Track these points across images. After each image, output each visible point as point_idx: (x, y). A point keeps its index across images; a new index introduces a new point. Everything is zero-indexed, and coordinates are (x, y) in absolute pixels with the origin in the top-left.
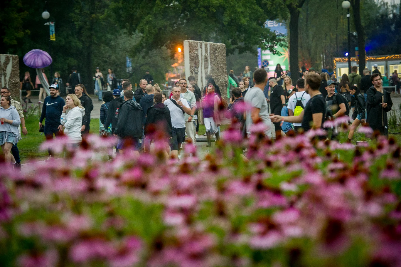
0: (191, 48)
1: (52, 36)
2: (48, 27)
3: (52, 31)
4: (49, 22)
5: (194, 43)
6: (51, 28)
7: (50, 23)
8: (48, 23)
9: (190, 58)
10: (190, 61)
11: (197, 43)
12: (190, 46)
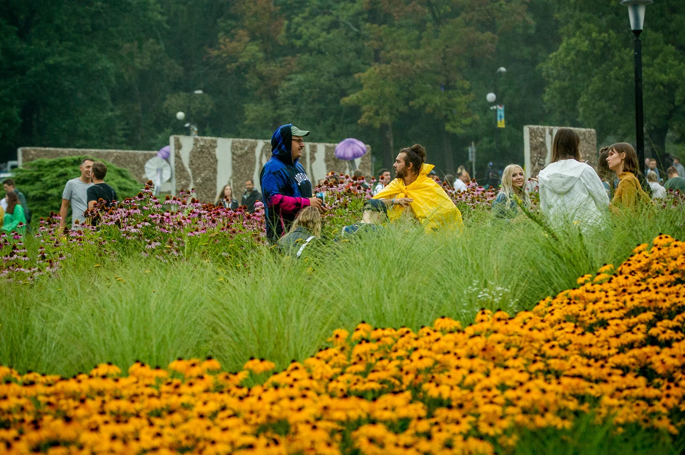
0: (533, 135)
1: (501, 122)
2: (496, 111)
3: (501, 117)
4: (496, 105)
5: (538, 129)
6: (499, 113)
7: (498, 107)
8: (495, 107)
9: (531, 147)
10: (531, 150)
11: (544, 130)
12: (530, 133)
